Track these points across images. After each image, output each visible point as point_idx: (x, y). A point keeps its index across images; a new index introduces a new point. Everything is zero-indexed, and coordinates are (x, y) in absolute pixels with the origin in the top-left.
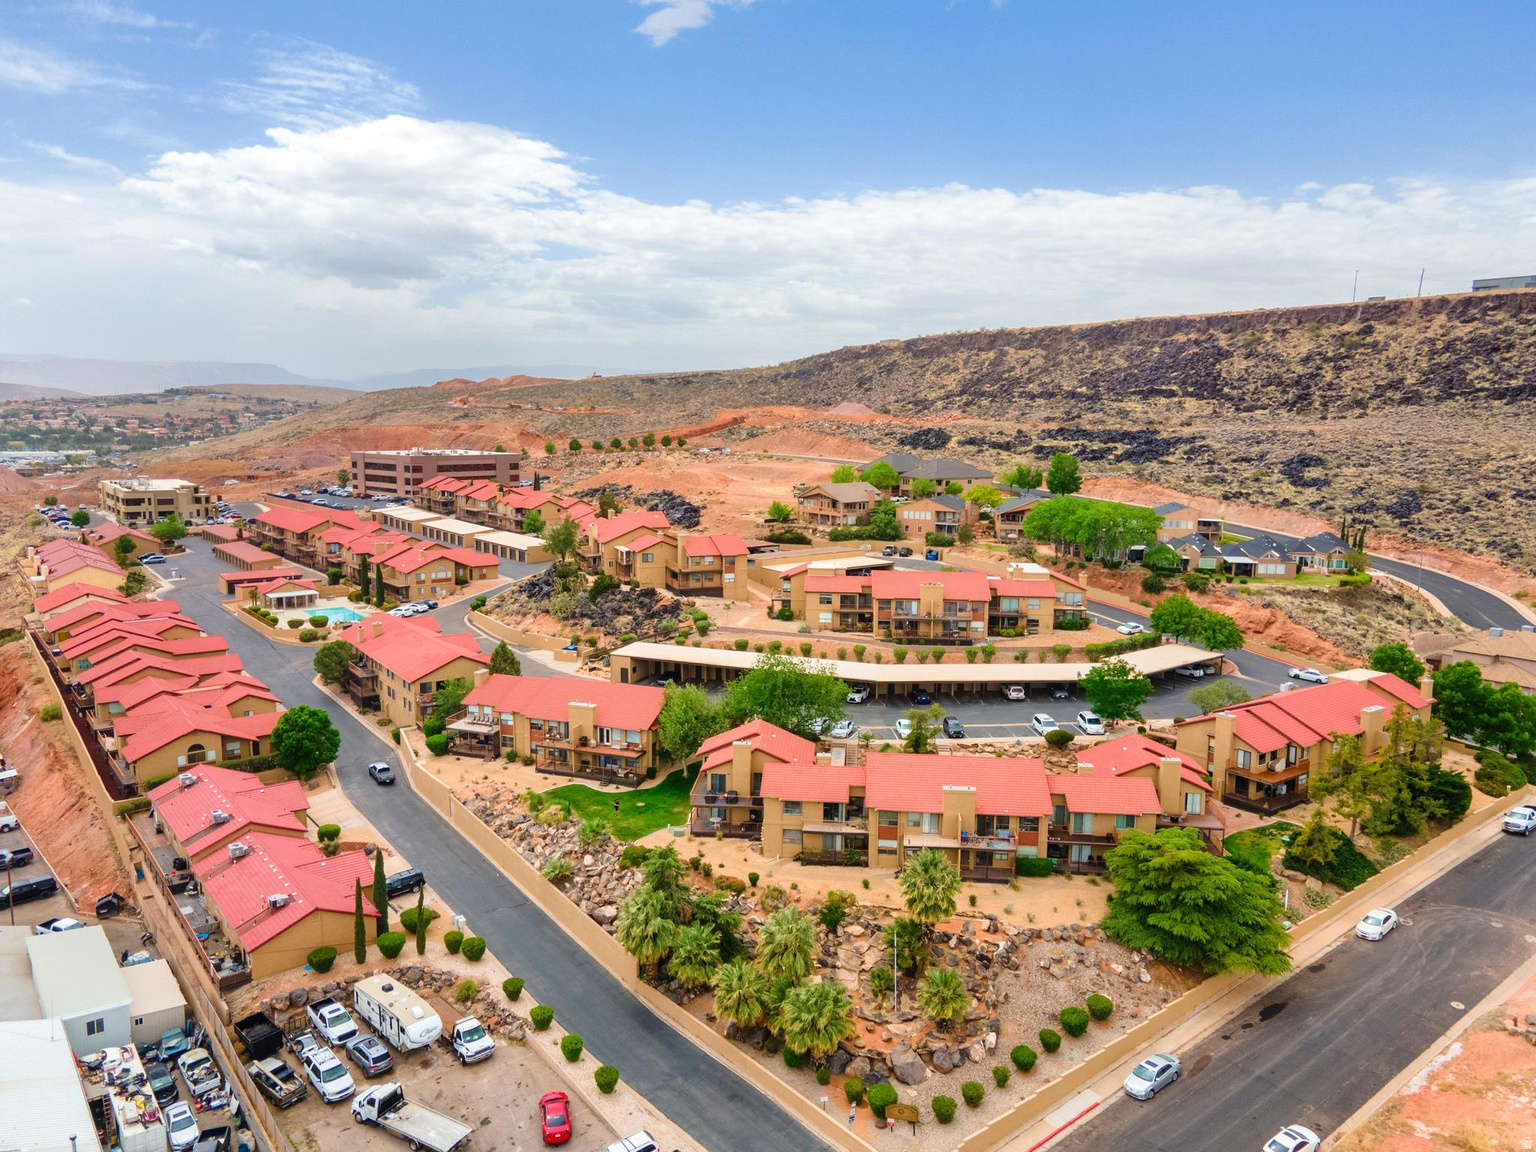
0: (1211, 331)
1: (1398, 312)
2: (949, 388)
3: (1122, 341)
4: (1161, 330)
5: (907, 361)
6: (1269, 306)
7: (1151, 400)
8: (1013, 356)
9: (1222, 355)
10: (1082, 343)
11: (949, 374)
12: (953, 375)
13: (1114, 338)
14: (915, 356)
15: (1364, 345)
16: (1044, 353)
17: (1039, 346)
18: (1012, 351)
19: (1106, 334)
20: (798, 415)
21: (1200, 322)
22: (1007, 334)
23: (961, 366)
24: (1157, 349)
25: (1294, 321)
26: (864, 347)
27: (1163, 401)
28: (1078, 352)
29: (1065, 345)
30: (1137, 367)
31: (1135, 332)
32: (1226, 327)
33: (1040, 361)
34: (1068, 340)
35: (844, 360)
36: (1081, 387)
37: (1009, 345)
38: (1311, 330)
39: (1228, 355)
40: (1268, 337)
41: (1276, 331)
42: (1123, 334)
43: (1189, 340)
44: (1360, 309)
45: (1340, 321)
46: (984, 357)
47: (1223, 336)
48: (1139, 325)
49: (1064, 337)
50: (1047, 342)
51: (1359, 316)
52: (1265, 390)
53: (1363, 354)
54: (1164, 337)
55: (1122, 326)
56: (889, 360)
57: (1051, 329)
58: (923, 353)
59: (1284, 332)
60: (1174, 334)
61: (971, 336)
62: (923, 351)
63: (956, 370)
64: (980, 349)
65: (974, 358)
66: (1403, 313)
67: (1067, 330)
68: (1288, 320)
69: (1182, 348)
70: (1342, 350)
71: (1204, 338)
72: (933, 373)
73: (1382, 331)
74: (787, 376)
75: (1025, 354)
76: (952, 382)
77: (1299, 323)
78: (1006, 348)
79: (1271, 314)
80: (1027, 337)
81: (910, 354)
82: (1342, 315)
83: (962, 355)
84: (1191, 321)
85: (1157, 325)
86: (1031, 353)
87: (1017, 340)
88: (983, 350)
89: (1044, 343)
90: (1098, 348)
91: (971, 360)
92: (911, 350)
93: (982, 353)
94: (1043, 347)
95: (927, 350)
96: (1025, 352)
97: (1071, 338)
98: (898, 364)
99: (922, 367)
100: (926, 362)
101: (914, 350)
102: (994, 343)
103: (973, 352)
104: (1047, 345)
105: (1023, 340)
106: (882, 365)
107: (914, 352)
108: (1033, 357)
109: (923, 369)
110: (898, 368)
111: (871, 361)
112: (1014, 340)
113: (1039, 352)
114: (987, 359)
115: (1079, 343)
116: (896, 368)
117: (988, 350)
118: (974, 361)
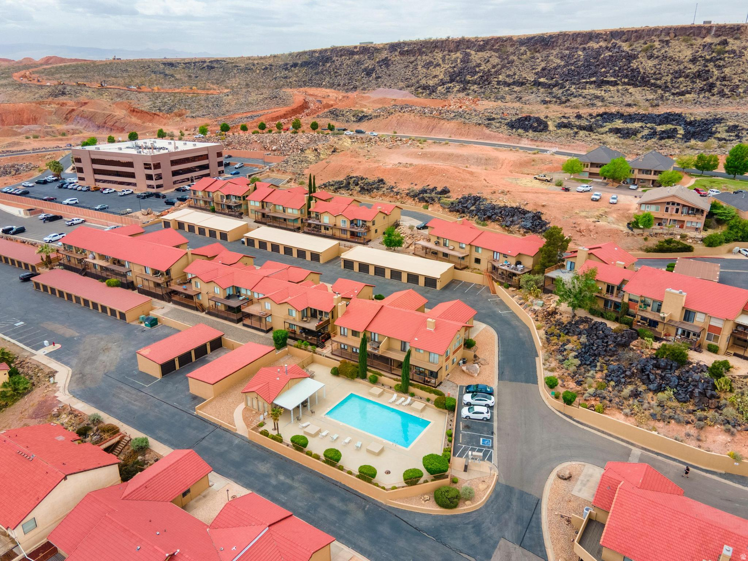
0: (613, 41)
1: (739, 32)
2: (440, 77)
3: (553, 47)
4: (579, 40)
5: (395, 57)
6: (652, 25)
7: (604, 88)
8: (476, 57)
9: (631, 57)
10: (523, 48)
11: (435, 67)
12: (438, 68)
13: (547, 44)
14: (401, 53)
15: (727, 52)
16: (497, 54)
17: (491, 49)
18: (473, 52)
19: (541, 42)
20: (331, 95)
21: (606, 34)
22: (468, 41)
23: (441, 62)
24: (580, 53)
25: (672, 35)
26: (356, 47)
27: (612, 88)
28: (522, 54)
29: (511, 50)
30: (572, 64)
31: (560, 41)
32: (624, 38)
33: (495, 60)
34: (512, 46)
35: (341, 56)
36: (540, 78)
37: (469, 48)
38: (684, 40)
39: (635, 57)
40: (657, 44)
41: (661, 41)
42: (553, 42)
43: (601, 47)
44: (714, 28)
45: (702, 36)
46: (454, 56)
47: (624, 44)
48: (563, 36)
49: (508, 44)
50: (496, 47)
51: (713, 33)
52: (678, 80)
53: (729, 58)
54: (581, 44)
55: (551, 37)
56: (384, 55)
57: (499, 38)
58: (408, 52)
59: (667, 42)
60: (588, 43)
61: (442, 42)
62: (407, 51)
63: (438, 65)
65: (447, 56)
66: (742, 32)
67: (510, 39)
68: (668, 34)
69: (598, 52)
70: (714, 54)
71: (610, 45)
72: (423, 67)
73: (734, 44)
74: (295, 65)
75: (485, 54)
76: (440, 73)
77: (675, 37)
78: (468, 51)
79: (656, 30)
80: (482, 43)
81: (397, 53)
82: (704, 32)
83: (439, 55)
84: (599, 34)
85: (576, 36)
86: (488, 55)
87: (475, 45)
88: (452, 52)
89: (495, 48)
90: (536, 52)
91: (446, 58)
92: (396, 50)
93: (452, 54)
94: (495, 51)
95: (410, 50)
96: (482, 53)
97: (514, 45)
98: (390, 59)
99: (412, 63)
100: (413, 59)
101: (399, 50)
102: (460, 47)
103: (446, 53)
104: (498, 49)
105: (479, 45)
106: (378, 60)
107: (400, 52)
108: (490, 57)
109: (414, 64)
110: (392, 63)
111: (366, 57)
112: (472, 45)
113: (493, 53)
114: (457, 58)
115: (521, 48)
116: (390, 62)
117: (456, 51)
118: (449, 59)
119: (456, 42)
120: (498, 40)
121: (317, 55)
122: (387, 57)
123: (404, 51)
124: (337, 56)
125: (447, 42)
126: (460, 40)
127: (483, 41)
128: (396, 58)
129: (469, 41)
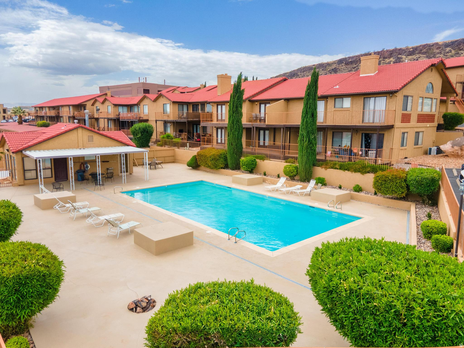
10: (448, 49)
16: (425, 56)
17: (419, 53)
18: (404, 57)
26: (314, 65)
28: (448, 52)
29: (437, 51)
35: (304, 72)
37: (400, 54)
49: (434, 47)
50: (425, 50)
56: (334, 67)
58: (351, 63)
64: (384, 58)
65: (382, 61)
78: (400, 56)
80: (411, 50)
86: (417, 56)
87: (406, 52)
88: (386, 58)
89: (423, 51)
90: (460, 50)
91: (381, 63)
92: (343, 63)
93: (386, 59)
94: (423, 54)
95: (354, 61)
96: (412, 56)
97: (440, 48)
98: (338, 68)
99: (354, 68)
100: (355, 66)
101: (345, 62)
102: (393, 55)
103: (382, 59)
104: (426, 52)
105: (409, 51)
106: (329, 70)
107: (345, 63)
108: (419, 58)
109: (355, 69)
110: (339, 70)
111: (321, 70)
112: (403, 52)
113: (421, 55)
114: (391, 61)
115: (446, 49)
116: (338, 70)
117: (390, 58)
118: (383, 63)
119: (390, 51)
120: (424, 46)
121: (288, 74)
122: (336, 68)
123: (349, 62)
124: (300, 72)
125: (382, 52)
126: (393, 50)
127: (413, 48)
128: (342, 67)
129: (400, 49)
